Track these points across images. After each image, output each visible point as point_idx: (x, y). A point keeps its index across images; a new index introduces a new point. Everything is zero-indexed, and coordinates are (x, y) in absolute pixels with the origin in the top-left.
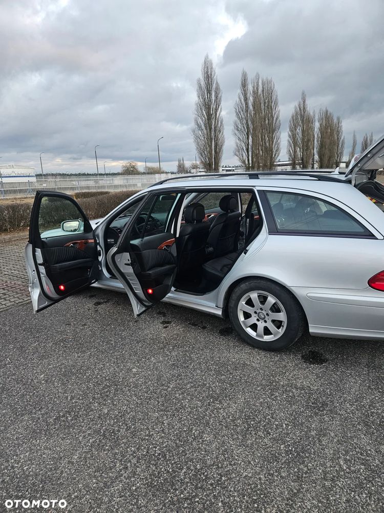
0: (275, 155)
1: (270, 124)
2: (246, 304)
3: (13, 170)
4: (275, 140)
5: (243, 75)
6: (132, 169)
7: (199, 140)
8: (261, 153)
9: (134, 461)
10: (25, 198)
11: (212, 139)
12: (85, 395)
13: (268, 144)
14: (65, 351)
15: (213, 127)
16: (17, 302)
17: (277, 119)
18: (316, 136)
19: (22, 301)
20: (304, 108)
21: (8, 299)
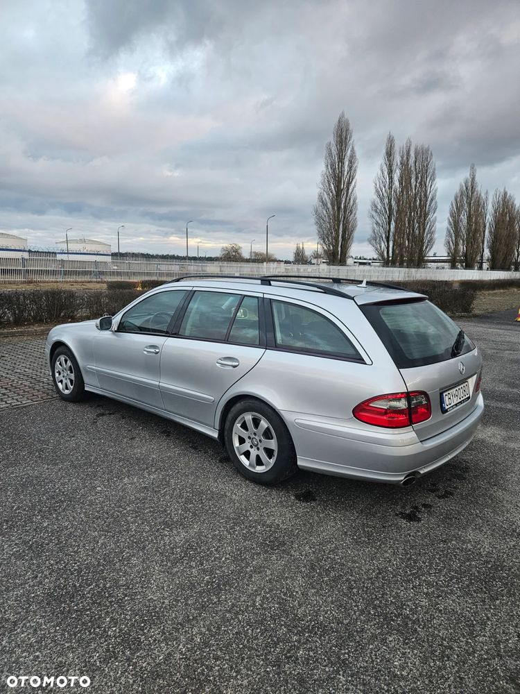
0: (426, 248)
1: (423, 206)
2: (241, 426)
3: (84, 245)
4: (428, 226)
5: (388, 141)
6: (234, 254)
7: (322, 221)
8: (407, 244)
9: (47, 573)
10: (89, 282)
11: (340, 222)
12: (34, 506)
13: (417, 232)
14: (36, 461)
15: (342, 207)
16: (14, 404)
17: (432, 200)
18: (488, 225)
19: (20, 403)
20: (472, 188)
21: (5, 400)
